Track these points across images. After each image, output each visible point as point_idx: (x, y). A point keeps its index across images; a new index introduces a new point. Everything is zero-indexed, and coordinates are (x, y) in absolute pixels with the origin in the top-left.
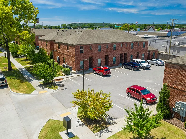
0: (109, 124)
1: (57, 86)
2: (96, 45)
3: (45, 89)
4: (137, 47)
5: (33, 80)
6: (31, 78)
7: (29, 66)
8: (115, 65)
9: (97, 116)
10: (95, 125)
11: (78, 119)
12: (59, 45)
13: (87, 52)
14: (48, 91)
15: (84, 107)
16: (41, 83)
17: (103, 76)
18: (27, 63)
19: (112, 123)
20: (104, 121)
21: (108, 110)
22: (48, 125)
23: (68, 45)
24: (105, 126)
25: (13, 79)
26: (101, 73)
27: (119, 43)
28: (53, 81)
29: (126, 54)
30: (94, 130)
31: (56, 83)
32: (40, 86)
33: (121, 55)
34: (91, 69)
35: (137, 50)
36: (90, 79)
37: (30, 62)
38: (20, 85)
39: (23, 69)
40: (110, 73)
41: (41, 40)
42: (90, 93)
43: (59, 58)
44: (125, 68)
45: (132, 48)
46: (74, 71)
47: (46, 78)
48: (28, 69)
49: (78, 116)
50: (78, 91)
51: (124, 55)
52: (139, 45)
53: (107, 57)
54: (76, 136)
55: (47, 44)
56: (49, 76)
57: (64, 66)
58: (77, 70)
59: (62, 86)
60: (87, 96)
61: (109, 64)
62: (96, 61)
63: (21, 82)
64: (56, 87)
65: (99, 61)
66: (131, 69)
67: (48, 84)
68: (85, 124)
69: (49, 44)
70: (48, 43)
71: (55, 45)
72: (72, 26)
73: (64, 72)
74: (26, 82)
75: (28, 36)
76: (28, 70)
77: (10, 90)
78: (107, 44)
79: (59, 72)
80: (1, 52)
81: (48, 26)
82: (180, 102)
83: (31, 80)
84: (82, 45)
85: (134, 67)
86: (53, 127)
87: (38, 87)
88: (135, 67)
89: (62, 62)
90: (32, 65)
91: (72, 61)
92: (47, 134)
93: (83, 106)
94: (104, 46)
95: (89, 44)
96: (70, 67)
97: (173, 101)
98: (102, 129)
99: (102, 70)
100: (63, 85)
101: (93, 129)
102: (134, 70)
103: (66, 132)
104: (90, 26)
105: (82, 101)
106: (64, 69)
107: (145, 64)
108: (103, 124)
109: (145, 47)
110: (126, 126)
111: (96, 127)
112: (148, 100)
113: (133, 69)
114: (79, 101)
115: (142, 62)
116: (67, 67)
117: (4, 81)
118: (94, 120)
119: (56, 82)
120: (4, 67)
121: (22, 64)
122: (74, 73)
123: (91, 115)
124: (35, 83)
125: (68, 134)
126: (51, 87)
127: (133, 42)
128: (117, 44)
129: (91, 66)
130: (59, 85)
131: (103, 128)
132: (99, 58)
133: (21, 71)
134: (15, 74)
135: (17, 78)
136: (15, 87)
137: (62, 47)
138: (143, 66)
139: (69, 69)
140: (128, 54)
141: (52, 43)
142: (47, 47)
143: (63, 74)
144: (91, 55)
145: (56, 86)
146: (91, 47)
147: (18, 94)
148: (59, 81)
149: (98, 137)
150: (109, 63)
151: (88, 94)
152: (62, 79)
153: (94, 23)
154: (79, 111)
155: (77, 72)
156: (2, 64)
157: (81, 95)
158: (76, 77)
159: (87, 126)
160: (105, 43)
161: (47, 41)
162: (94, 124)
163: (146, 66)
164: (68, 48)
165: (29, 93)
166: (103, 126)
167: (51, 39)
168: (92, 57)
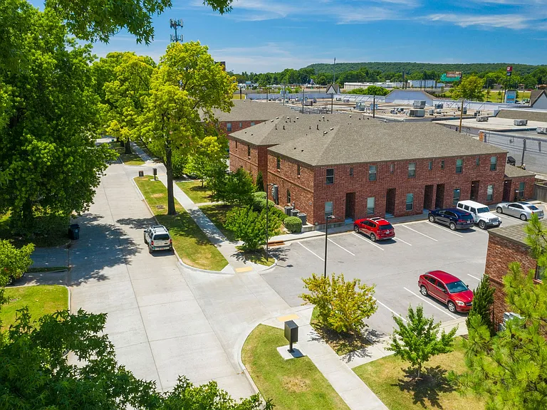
0: (368, 342)
1: (272, 258)
2: (366, 165)
3: (249, 262)
4: (473, 169)
5: (222, 241)
6: (216, 236)
7: (209, 204)
8: (410, 213)
9: (345, 326)
10: (341, 342)
11: (311, 328)
12: (278, 161)
13: (342, 182)
14: (253, 269)
15: (323, 307)
16: (239, 248)
17: (376, 241)
18: (205, 198)
19: (375, 342)
20: (360, 337)
21: (368, 316)
22: (257, 332)
23: (300, 164)
24: (359, 344)
25: (181, 235)
26: (372, 234)
27: (423, 159)
28: (265, 247)
29: (440, 187)
30: (338, 350)
31: (270, 251)
32: (238, 255)
33: (428, 188)
34: (349, 221)
35: (473, 175)
36: (345, 247)
37: (209, 193)
38: (197, 252)
39: (197, 211)
40: (393, 235)
41: (237, 140)
42: (335, 283)
43: (277, 188)
44: (435, 222)
45: (460, 170)
46: (310, 225)
47: (251, 240)
48: (209, 212)
49: (312, 324)
50: (314, 277)
51: (435, 188)
52: (478, 165)
53: (391, 194)
54: (306, 356)
55: (249, 153)
56: (257, 236)
57: (288, 212)
58: (316, 224)
59: (282, 259)
60: (330, 288)
61: (396, 211)
62: (364, 203)
63: (198, 243)
64: (271, 260)
65: (371, 202)
66: (449, 227)
67: (253, 252)
68: (323, 338)
69: (254, 152)
70: (252, 151)
71: (270, 157)
72: (314, 74)
73: (288, 226)
74: (209, 246)
75: (216, 148)
76: (210, 216)
77: (180, 260)
78: (393, 162)
79: (277, 228)
80: (142, 161)
81: (247, 75)
82: (512, 313)
83: (217, 241)
84: (331, 165)
85: (455, 221)
86: (266, 338)
87: (235, 259)
88: (458, 222)
89: (285, 199)
90: (215, 203)
91: (307, 200)
92: (256, 347)
93: (322, 304)
94: (384, 166)
95: (349, 164)
96: (302, 215)
97: (502, 312)
98: (354, 351)
99: (375, 226)
100: (285, 257)
101: (336, 348)
102: (456, 230)
103: (288, 347)
104: (367, 74)
105: (320, 296)
106: (288, 219)
107: (487, 217)
108: (356, 341)
109: (495, 169)
110: (392, 345)
111: (344, 345)
112: (459, 305)
113: (453, 226)
114: (314, 295)
115: (481, 210)
116: (295, 214)
117: (168, 242)
118: (340, 333)
119: (271, 248)
120: (155, 203)
121: (195, 199)
122: (310, 230)
123: (335, 322)
124: (228, 248)
125: (291, 351)
126: (260, 260)
127: (461, 157)
128: (419, 162)
129: (350, 212)
130: (277, 256)
131: (355, 348)
132: (371, 196)
133: (195, 217)
134: (183, 223)
135: (188, 234)
136: (188, 255)
137: (285, 166)
138: (481, 221)
139: (298, 220)
140: (447, 187)
141: (263, 151)
142: (249, 159)
143: (285, 229)
144: (350, 189)
145: (269, 259)
146: (352, 170)
147: (196, 270)
148: (277, 247)
149: (344, 363)
150: (396, 208)
151: (331, 284)
152: (281, 242)
153: (379, 64)
154: (313, 314)
155: (318, 227)
156: (152, 196)
157: (317, 285)
158: (314, 240)
159: (327, 342)
160: (387, 162)
161: (250, 146)
162: (340, 340)
163: (487, 221)
164: (299, 170)
165: (217, 270)
166: (357, 346)
167: (260, 140)
168: (355, 193)
